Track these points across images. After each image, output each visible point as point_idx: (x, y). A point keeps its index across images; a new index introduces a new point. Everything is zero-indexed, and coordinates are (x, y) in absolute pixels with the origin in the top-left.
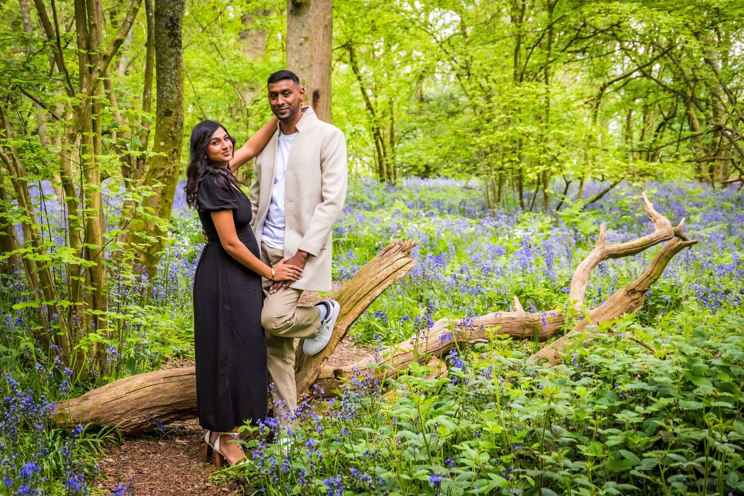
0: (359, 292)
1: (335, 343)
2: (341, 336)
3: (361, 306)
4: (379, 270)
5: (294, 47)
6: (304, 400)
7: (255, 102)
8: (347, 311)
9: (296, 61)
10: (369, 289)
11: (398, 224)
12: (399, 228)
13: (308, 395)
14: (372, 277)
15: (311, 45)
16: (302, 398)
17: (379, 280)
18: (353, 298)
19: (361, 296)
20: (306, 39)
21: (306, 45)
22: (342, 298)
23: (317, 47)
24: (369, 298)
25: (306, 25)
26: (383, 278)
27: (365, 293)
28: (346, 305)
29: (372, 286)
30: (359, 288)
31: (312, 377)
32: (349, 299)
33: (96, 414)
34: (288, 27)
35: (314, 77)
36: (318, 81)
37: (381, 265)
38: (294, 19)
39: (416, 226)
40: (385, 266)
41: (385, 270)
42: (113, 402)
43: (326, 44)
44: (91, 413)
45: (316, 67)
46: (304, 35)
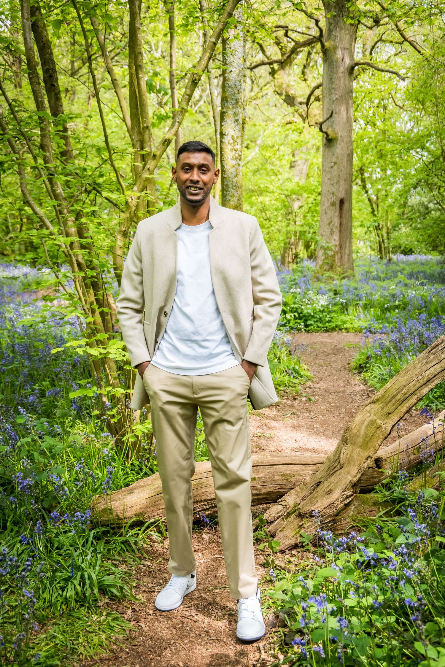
0: (405, 390)
1: (379, 442)
2: (386, 435)
3: (407, 405)
4: (426, 368)
5: (327, 169)
6: (347, 498)
7: (301, 207)
8: (392, 410)
9: (328, 179)
10: (416, 387)
11: (401, 291)
12: (402, 293)
13: (351, 493)
14: (419, 375)
15: (339, 168)
16: (345, 496)
17: (426, 379)
18: (399, 396)
19: (407, 395)
20: (335, 163)
21: (335, 167)
22: (387, 396)
23: (343, 169)
24: (415, 397)
25: (335, 154)
26: (430, 377)
27: (411, 392)
28: (391, 404)
29: (419, 385)
30: (405, 387)
31: (356, 476)
32: (394, 397)
33: (140, 509)
34: (323, 156)
35: (341, 189)
36: (343, 192)
37: (427, 363)
38: (327, 150)
39: (414, 292)
40: (433, 364)
41: (433, 369)
42: (157, 496)
43: (349, 167)
44: (135, 508)
45: (342, 182)
46: (333, 161)
